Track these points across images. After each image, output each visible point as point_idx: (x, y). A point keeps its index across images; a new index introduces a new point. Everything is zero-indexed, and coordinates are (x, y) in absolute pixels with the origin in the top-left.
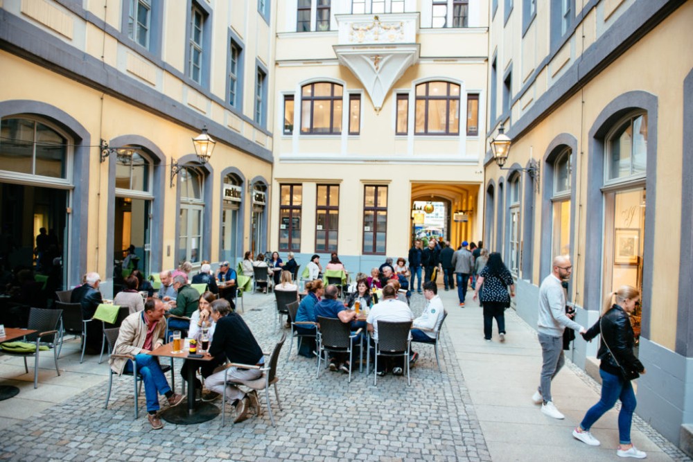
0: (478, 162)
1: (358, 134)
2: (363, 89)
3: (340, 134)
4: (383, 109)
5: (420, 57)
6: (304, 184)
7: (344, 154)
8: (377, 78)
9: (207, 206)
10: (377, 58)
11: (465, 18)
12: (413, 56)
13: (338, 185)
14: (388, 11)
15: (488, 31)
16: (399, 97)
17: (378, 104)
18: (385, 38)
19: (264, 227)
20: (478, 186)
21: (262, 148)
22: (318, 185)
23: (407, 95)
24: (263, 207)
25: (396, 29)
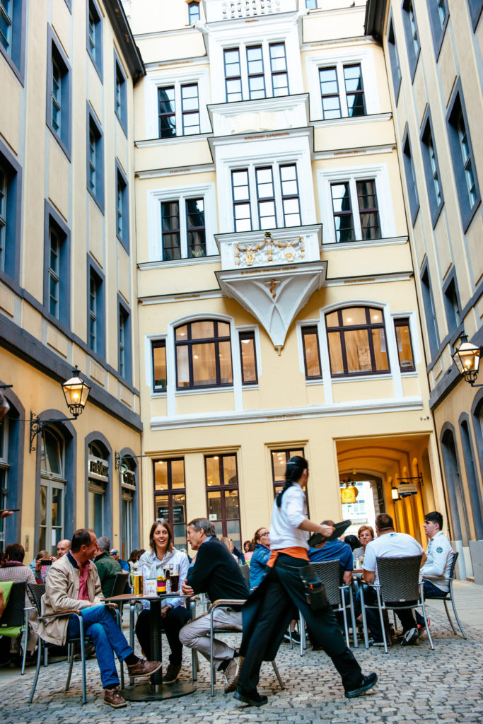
0: (421, 405)
1: (256, 382)
2: (257, 325)
3: (231, 385)
4: (286, 347)
5: (326, 279)
6: (187, 457)
7: (239, 411)
8: (275, 308)
9: (69, 483)
10: (273, 283)
11: (377, 226)
12: (319, 278)
13: (235, 454)
14: (281, 225)
15: (409, 240)
16: (305, 330)
17: (279, 341)
18: (280, 257)
19: (134, 522)
20: (428, 437)
21: (129, 410)
22: (206, 457)
23: (316, 327)
24: (132, 493)
25: (295, 246)
